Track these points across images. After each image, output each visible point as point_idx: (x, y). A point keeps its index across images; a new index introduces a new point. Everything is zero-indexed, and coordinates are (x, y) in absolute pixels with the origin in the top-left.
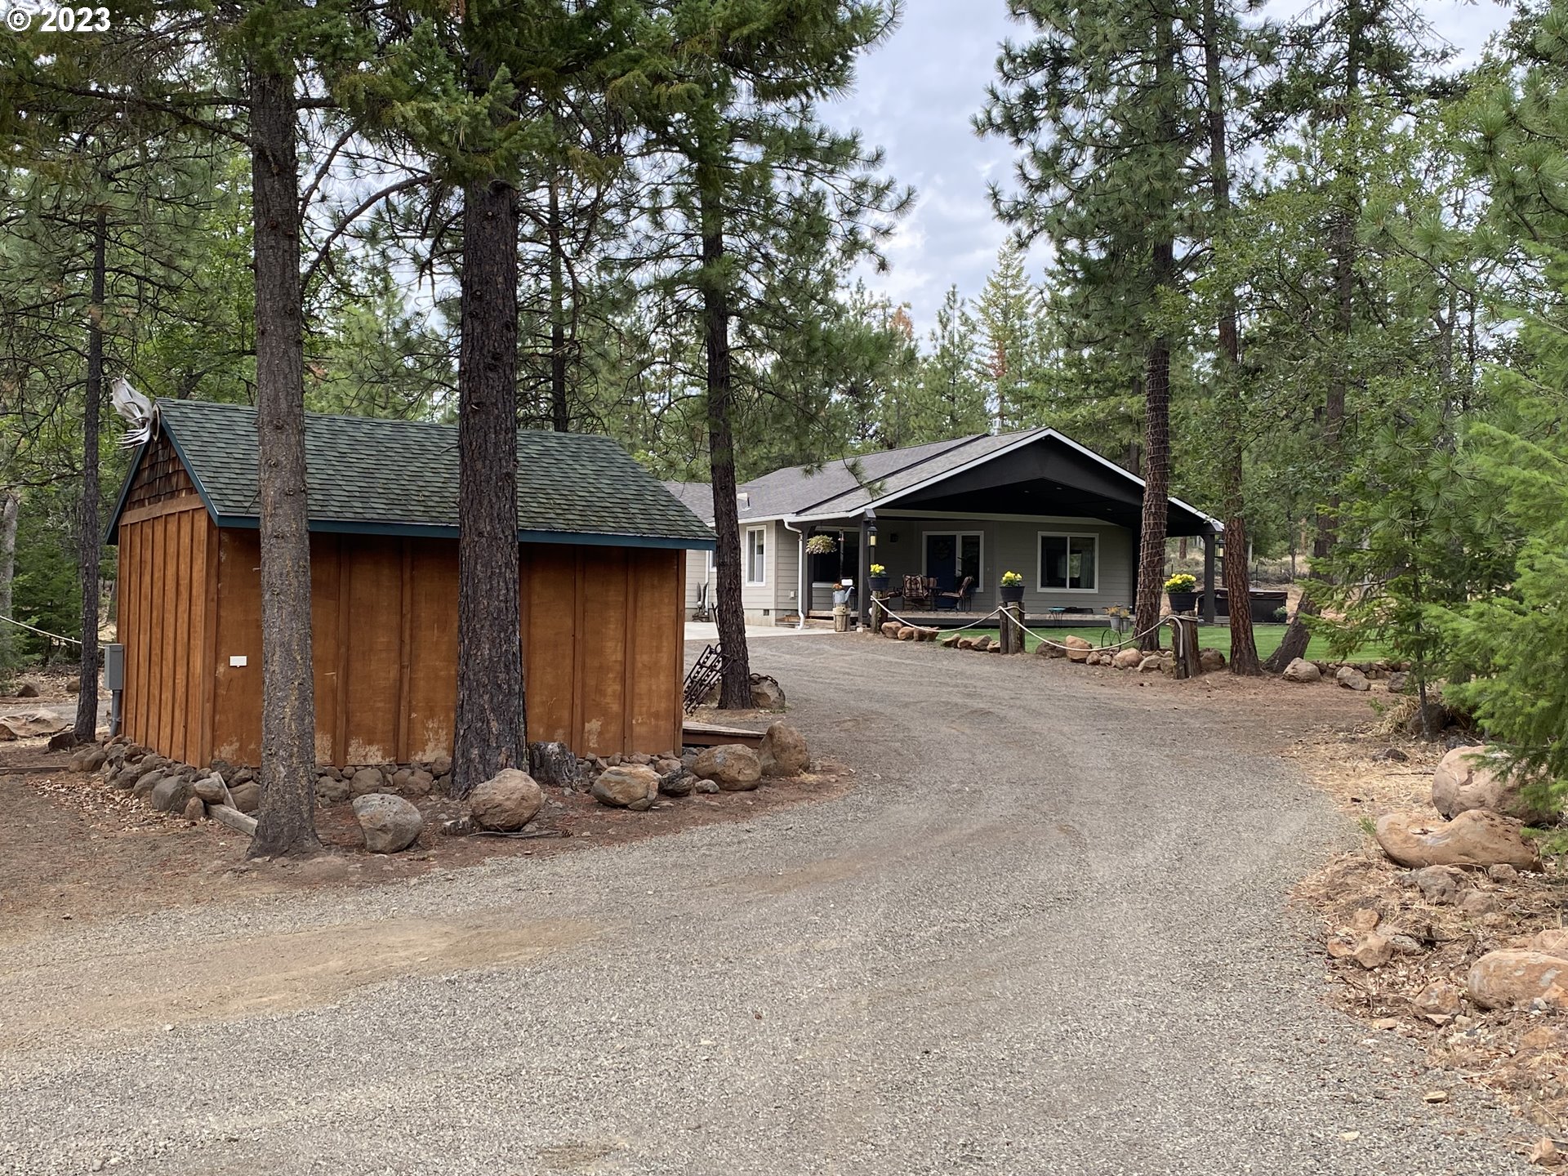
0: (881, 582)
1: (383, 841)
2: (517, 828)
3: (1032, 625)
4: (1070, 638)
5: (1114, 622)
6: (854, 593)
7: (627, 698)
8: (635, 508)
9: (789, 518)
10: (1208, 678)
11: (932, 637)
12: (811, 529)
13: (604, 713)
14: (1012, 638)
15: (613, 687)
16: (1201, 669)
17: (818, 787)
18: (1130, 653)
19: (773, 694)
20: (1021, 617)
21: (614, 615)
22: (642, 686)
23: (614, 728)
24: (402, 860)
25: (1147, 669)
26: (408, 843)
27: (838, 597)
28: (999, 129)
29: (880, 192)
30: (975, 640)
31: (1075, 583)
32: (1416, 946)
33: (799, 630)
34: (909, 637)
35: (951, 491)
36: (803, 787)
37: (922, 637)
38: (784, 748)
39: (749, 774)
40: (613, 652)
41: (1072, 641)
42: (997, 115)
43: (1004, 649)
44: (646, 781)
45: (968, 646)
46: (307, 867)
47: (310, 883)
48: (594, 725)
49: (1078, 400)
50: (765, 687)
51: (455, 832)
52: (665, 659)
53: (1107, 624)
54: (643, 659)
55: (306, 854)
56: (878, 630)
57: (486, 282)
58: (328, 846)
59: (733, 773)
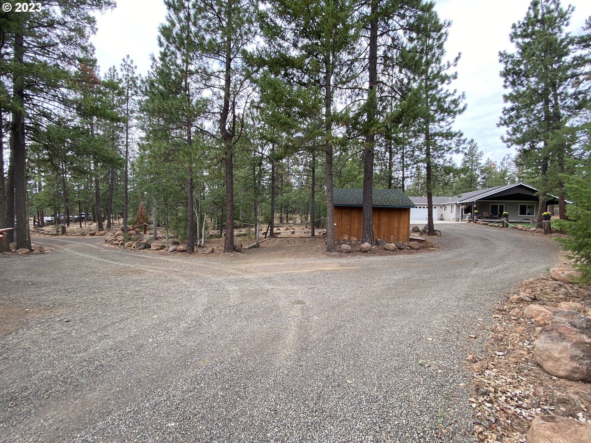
0: (476, 214)
1: (344, 251)
2: (367, 252)
3: (510, 222)
4: (519, 225)
5: (532, 222)
6: (471, 216)
7: (398, 233)
8: (400, 201)
9: (458, 202)
10: (553, 234)
11: (487, 224)
12: (462, 204)
13: (394, 235)
14: (505, 225)
15: (396, 231)
16: (551, 232)
17: (433, 250)
18: (534, 228)
19: (439, 233)
20: (507, 221)
21: (396, 219)
22: (401, 231)
23: (396, 237)
24: (346, 254)
25: (537, 232)
26: (349, 252)
27: (467, 216)
28: (503, 125)
29: (465, 140)
30: (497, 225)
31: (529, 214)
32: (529, 300)
33: (460, 222)
34: (482, 224)
35: (495, 196)
36: (428, 250)
37: (485, 224)
38: (427, 243)
39: (417, 247)
40: (396, 225)
41: (520, 226)
42: (502, 122)
43: (503, 227)
44: (393, 246)
45: (495, 226)
46: (332, 254)
47: (330, 256)
48: (392, 237)
49: (536, 177)
50: (438, 232)
51: (357, 251)
52: (406, 226)
53: (530, 223)
54: (401, 226)
55: (332, 252)
56: (476, 223)
57: (367, 166)
58: (336, 251)
59: (413, 246)
